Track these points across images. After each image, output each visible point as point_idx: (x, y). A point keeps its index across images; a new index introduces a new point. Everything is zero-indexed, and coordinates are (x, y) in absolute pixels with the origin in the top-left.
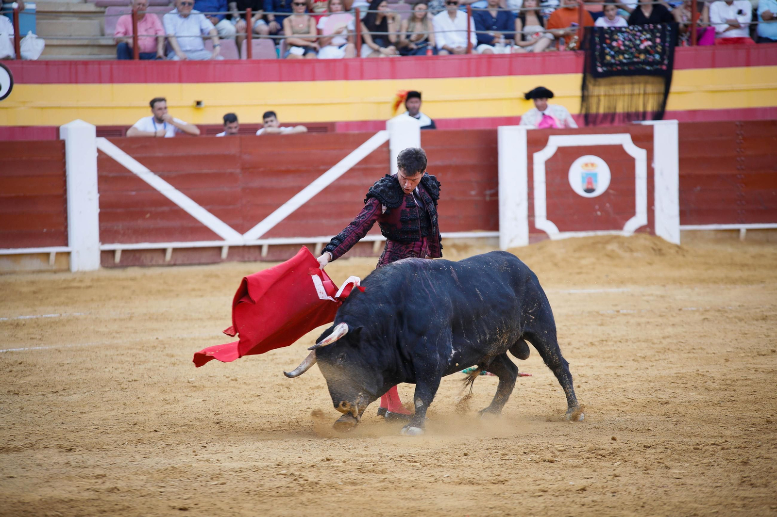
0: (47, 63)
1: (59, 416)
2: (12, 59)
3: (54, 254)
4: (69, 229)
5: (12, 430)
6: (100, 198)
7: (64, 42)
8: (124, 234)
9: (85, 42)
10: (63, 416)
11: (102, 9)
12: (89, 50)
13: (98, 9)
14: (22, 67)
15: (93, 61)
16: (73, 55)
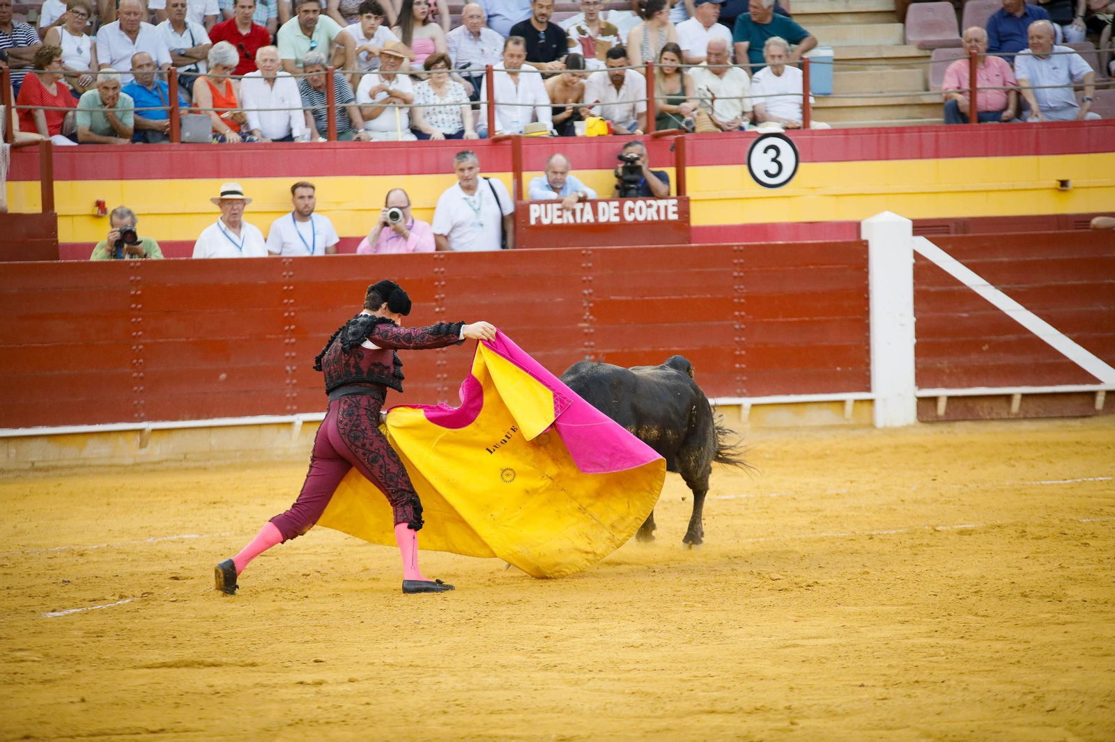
0: (847, 132)
2: (799, 128)
3: (852, 403)
4: (872, 368)
6: (916, 324)
7: (871, 102)
8: (951, 375)
9: (901, 101)
11: (928, 53)
12: (906, 111)
13: (922, 53)
14: (812, 139)
15: (911, 128)
16: (883, 119)
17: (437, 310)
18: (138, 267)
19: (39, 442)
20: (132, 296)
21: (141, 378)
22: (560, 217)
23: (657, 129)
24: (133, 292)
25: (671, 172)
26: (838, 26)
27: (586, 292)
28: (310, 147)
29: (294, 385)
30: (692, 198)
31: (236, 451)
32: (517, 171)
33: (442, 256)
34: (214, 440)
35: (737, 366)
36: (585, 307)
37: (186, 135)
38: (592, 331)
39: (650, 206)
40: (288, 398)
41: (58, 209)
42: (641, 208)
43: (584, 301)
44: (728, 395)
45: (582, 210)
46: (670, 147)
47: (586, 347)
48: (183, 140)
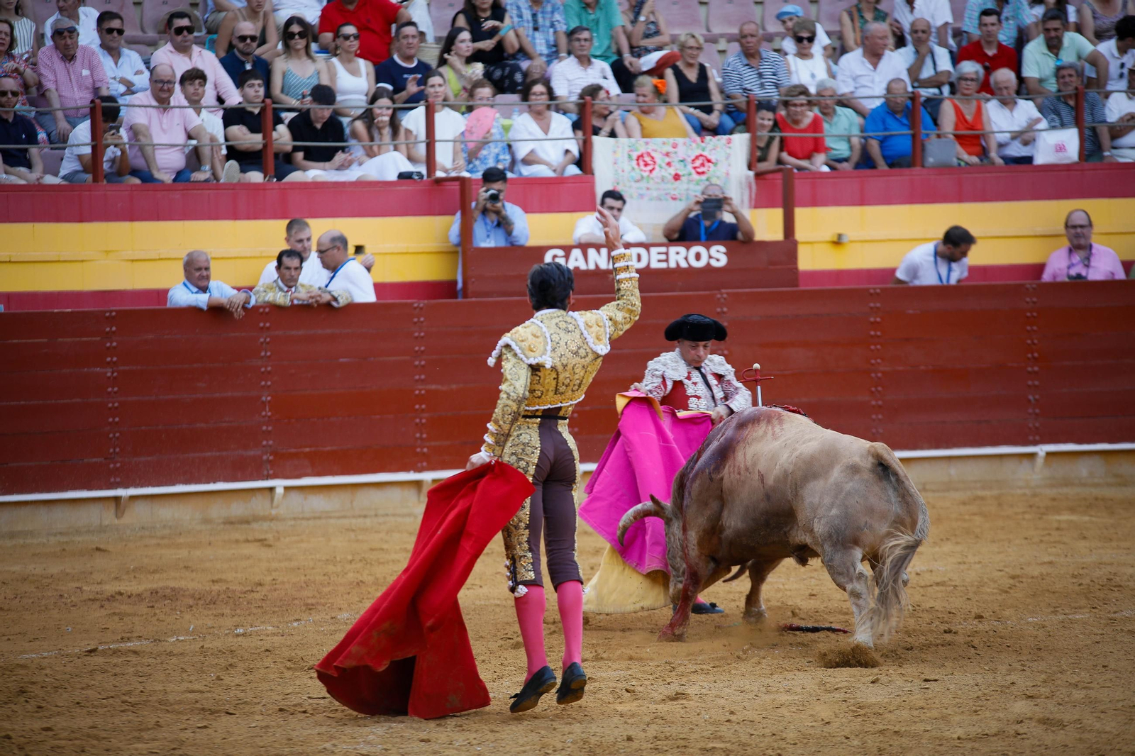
18: (878, 294)
20: (872, 323)
21: (880, 407)
24: (872, 319)
28: (1056, 169)
29: (1037, 414)
31: (975, 482)
34: (954, 471)
37: (930, 160)
40: (1030, 428)
41: (799, 235)
48: (927, 165)
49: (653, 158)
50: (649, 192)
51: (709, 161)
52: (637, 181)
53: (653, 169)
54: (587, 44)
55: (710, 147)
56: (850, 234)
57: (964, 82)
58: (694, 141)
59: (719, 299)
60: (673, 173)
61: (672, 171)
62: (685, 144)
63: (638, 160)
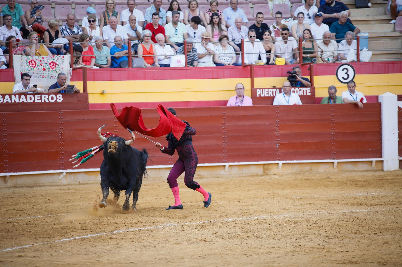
0: (373, 63)
1: (378, 246)
2: (356, 62)
3: (375, 162)
4: (382, 149)
5: (354, 252)
6: (399, 133)
7: (382, 52)
9: (394, 52)
10: (380, 246)
12: (395, 56)
13: (401, 35)
14: (360, 66)
15: (397, 62)
16: (386, 59)
17: (223, 127)
19: (81, 175)
20: (115, 122)
22: (267, 94)
23: (303, 63)
24: (115, 121)
25: (309, 77)
26: (370, 25)
27: (277, 121)
28: (178, 69)
30: (316, 87)
32: (252, 77)
33: (225, 108)
35: (332, 148)
36: (277, 127)
37: (135, 65)
38: (279, 135)
39: (301, 90)
40: (169, 159)
41: (89, 91)
42: (297, 91)
43: (276, 124)
44: (329, 159)
45: (276, 92)
46: (308, 69)
47: (277, 141)
48: (133, 67)
49: (35, 62)
50: (34, 74)
51: (56, 64)
52: (30, 70)
53: (35, 66)
54: (11, 21)
55: (56, 59)
56: (107, 91)
57: (146, 37)
58: (50, 57)
59: (60, 113)
60: (43, 68)
61: (42, 67)
62: (47, 58)
63: (29, 62)
